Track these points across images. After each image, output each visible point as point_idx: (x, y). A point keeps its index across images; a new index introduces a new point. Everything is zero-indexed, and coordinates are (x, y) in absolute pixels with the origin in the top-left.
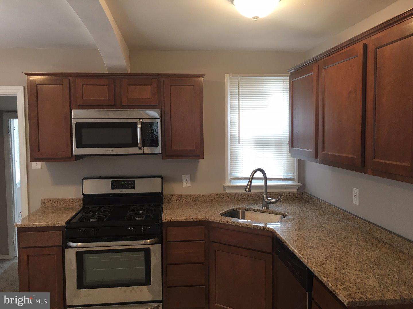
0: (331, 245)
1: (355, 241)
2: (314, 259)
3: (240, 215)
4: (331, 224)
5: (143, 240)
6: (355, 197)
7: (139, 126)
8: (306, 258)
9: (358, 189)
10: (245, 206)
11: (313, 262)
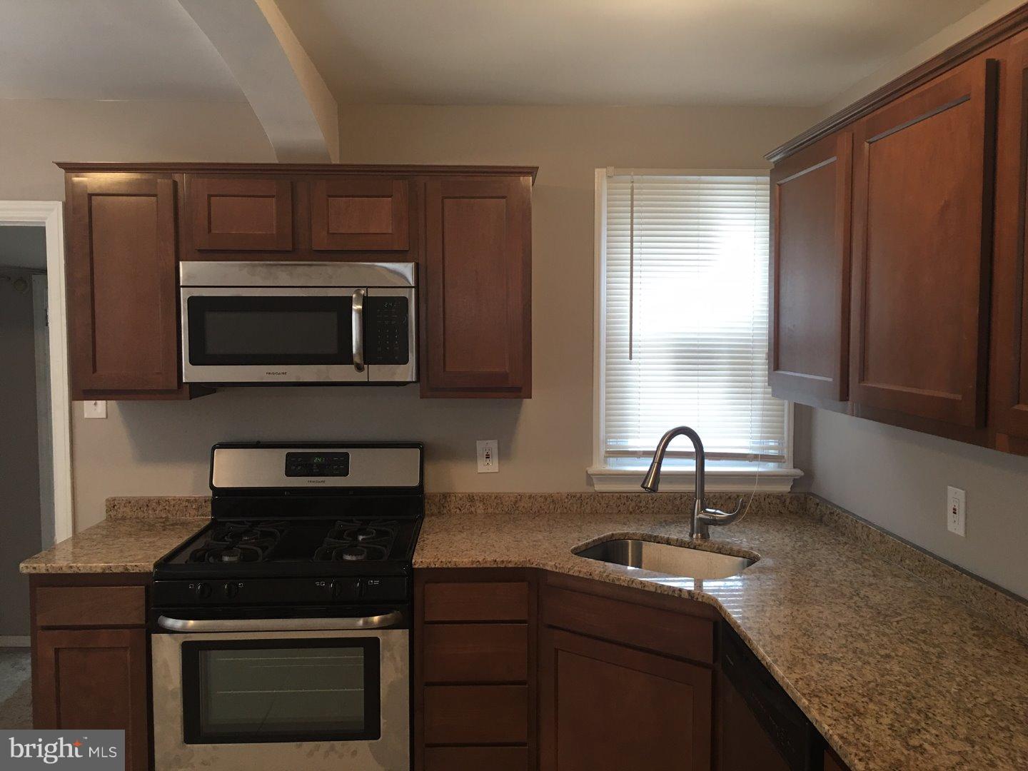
0: (883, 652)
1: (953, 642)
2: (831, 698)
3: (630, 554)
4: (882, 588)
5: (360, 616)
6: (955, 513)
7: (357, 307)
8: (805, 691)
9: (963, 490)
10: (645, 530)
11: (826, 706)
